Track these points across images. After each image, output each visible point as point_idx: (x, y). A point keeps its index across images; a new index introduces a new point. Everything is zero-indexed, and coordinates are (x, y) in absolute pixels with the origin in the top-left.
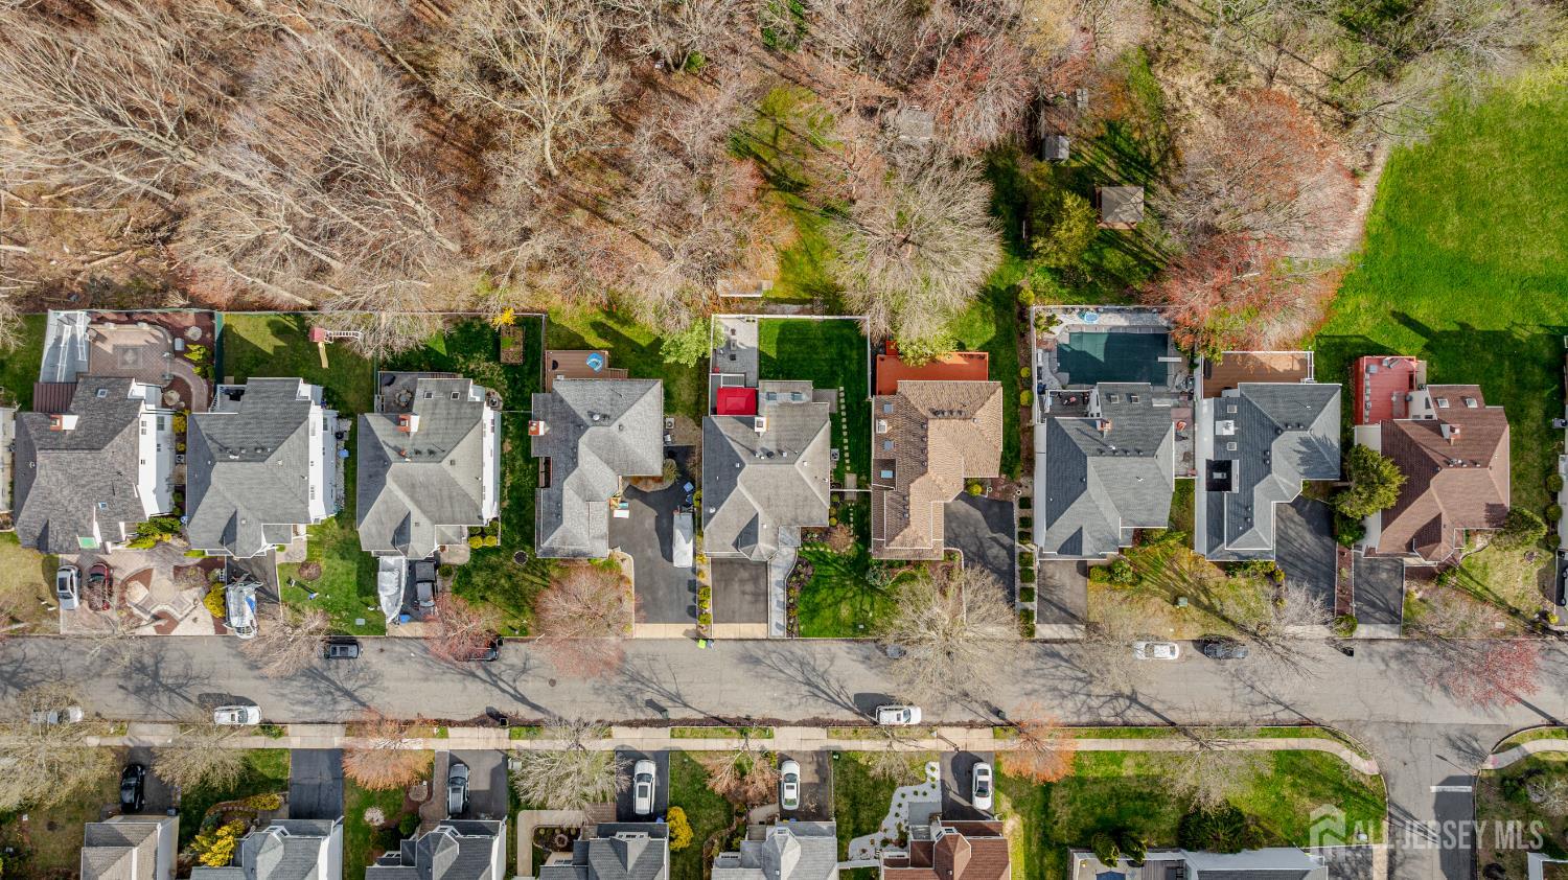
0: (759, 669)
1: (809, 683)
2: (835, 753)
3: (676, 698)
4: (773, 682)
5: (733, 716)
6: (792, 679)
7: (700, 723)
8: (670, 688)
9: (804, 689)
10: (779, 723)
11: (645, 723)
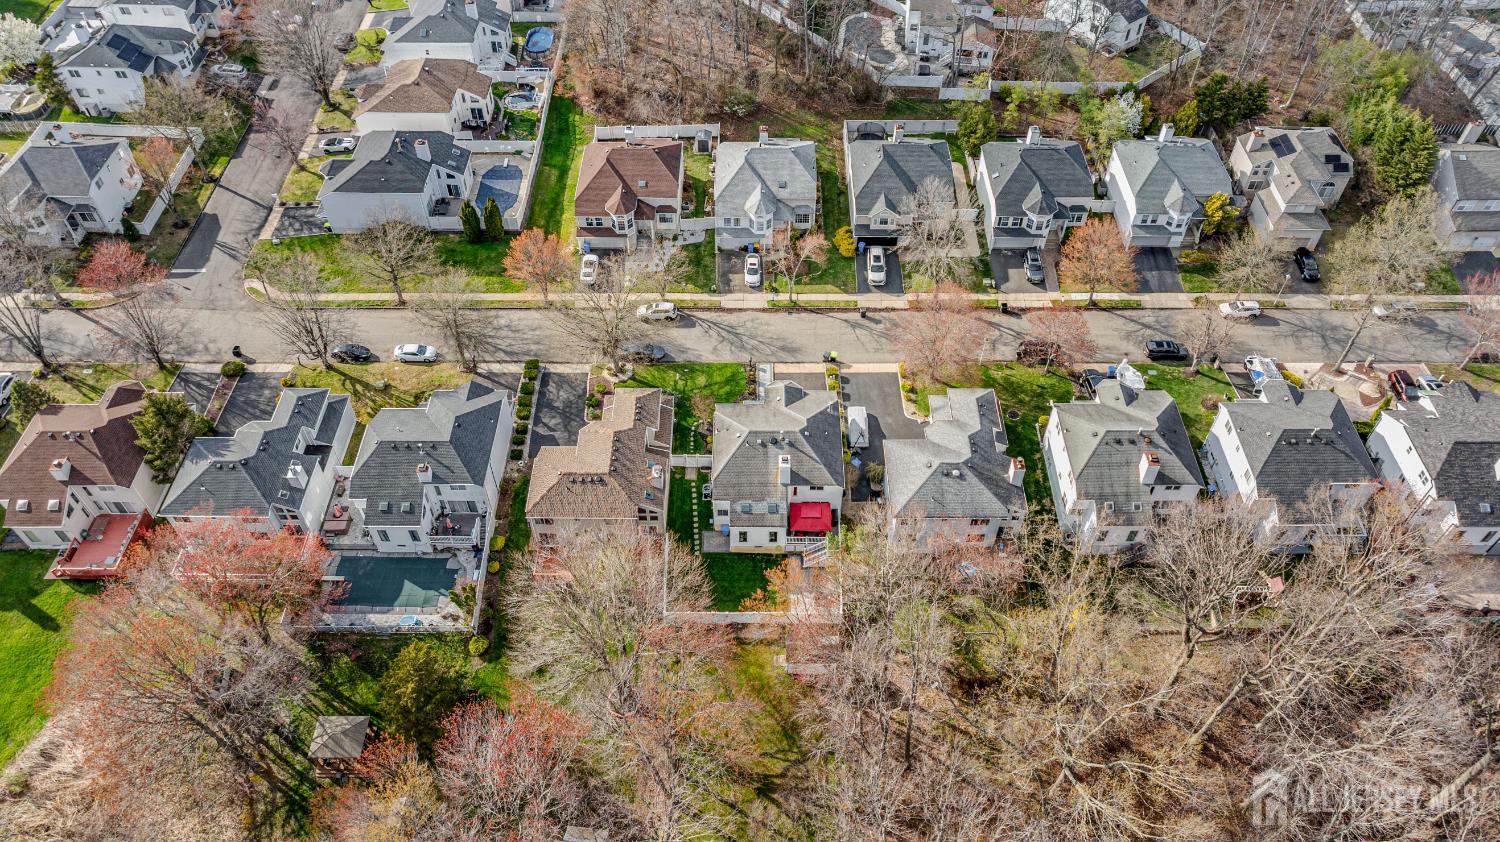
0: (780, 344)
1: (737, 335)
2: (714, 291)
3: (854, 325)
4: (768, 335)
5: (803, 315)
6: (752, 337)
7: (832, 310)
8: (859, 331)
9: (740, 330)
10: (764, 310)
11: (880, 310)
